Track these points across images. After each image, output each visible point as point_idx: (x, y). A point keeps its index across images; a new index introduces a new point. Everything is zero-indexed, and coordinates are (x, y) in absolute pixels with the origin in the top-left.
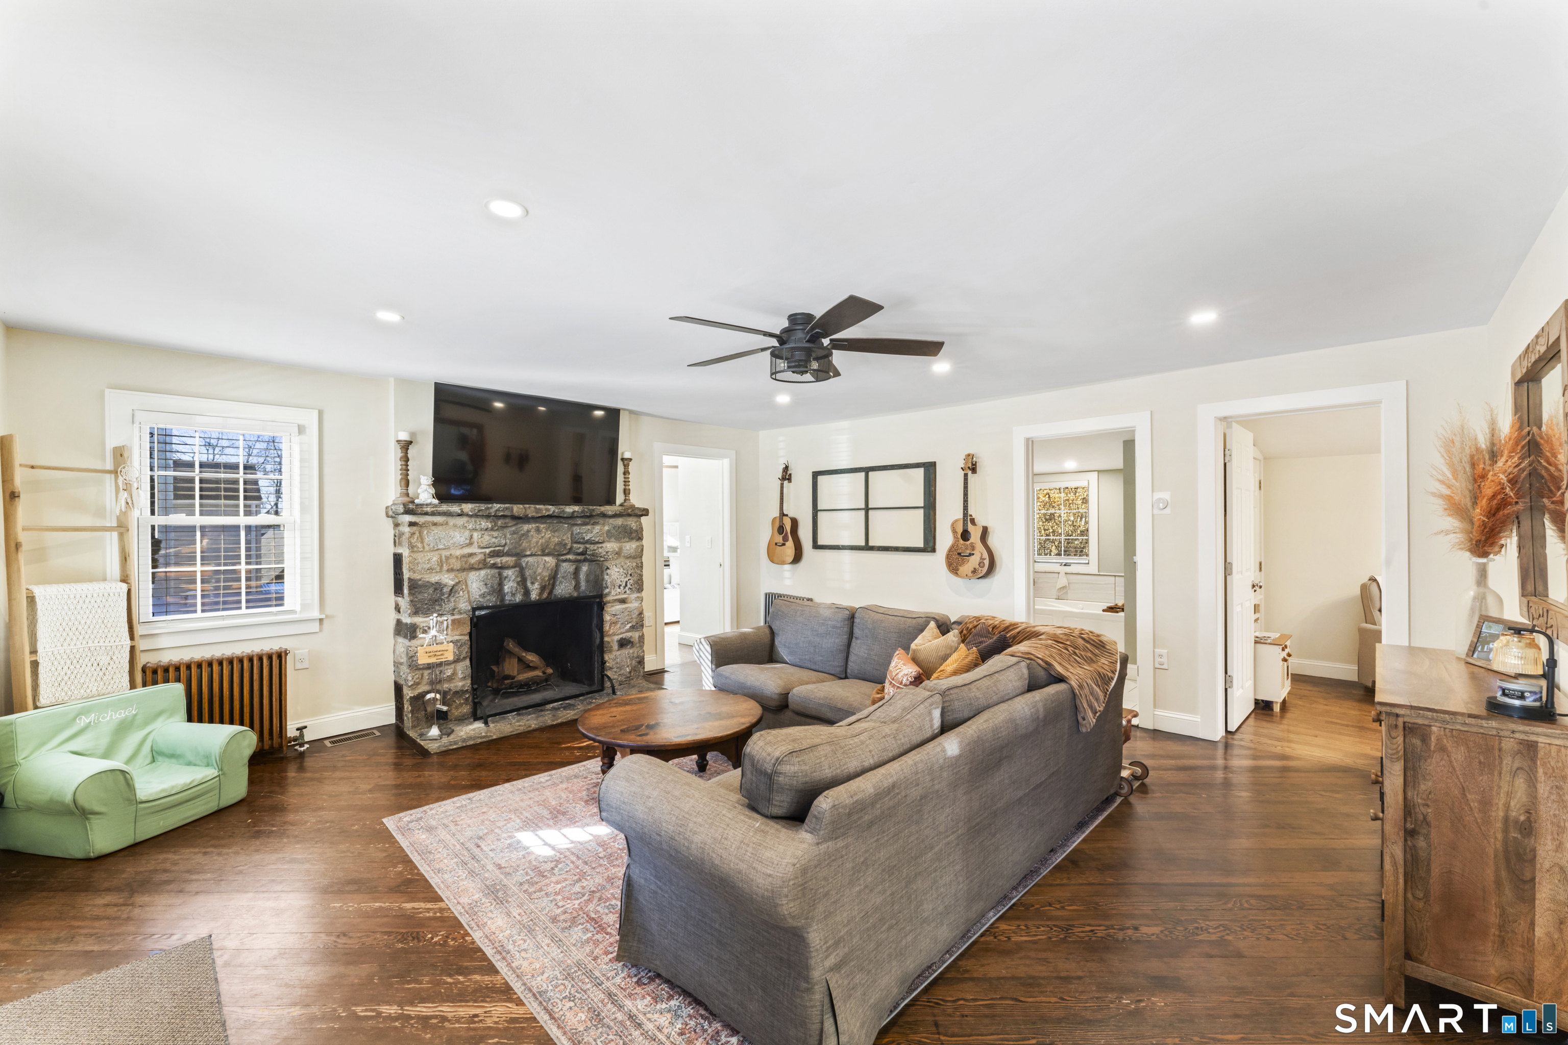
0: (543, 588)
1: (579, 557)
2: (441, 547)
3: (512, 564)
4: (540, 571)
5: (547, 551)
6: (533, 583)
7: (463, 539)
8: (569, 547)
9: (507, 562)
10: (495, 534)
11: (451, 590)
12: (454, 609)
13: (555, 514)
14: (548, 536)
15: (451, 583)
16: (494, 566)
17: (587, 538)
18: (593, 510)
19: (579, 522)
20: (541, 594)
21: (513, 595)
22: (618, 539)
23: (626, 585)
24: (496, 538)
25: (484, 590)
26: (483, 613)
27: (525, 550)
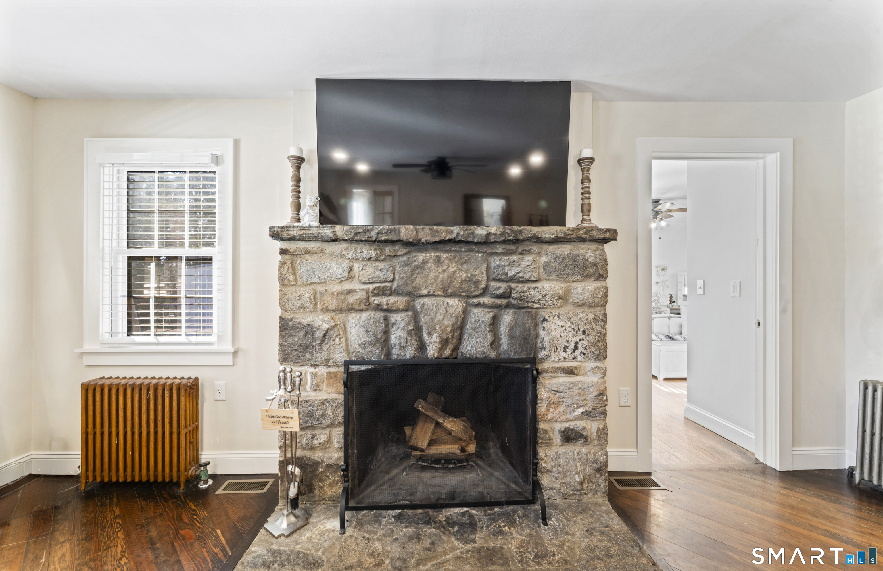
0: (444, 342)
1: (498, 302)
2: (316, 280)
3: (402, 306)
4: (439, 317)
5: (450, 291)
6: (429, 334)
7: (340, 271)
8: (483, 285)
9: (395, 303)
10: (381, 265)
11: (325, 335)
12: (328, 360)
13: (460, 238)
14: (451, 269)
15: (326, 326)
16: (378, 308)
17: (511, 273)
18: (521, 232)
19: (500, 250)
20: (441, 350)
21: (403, 348)
22: (562, 277)
23: (576, 347)
24: (382, 270)
25: (365, 338)
26: (363, 368)
27: (418, 288)
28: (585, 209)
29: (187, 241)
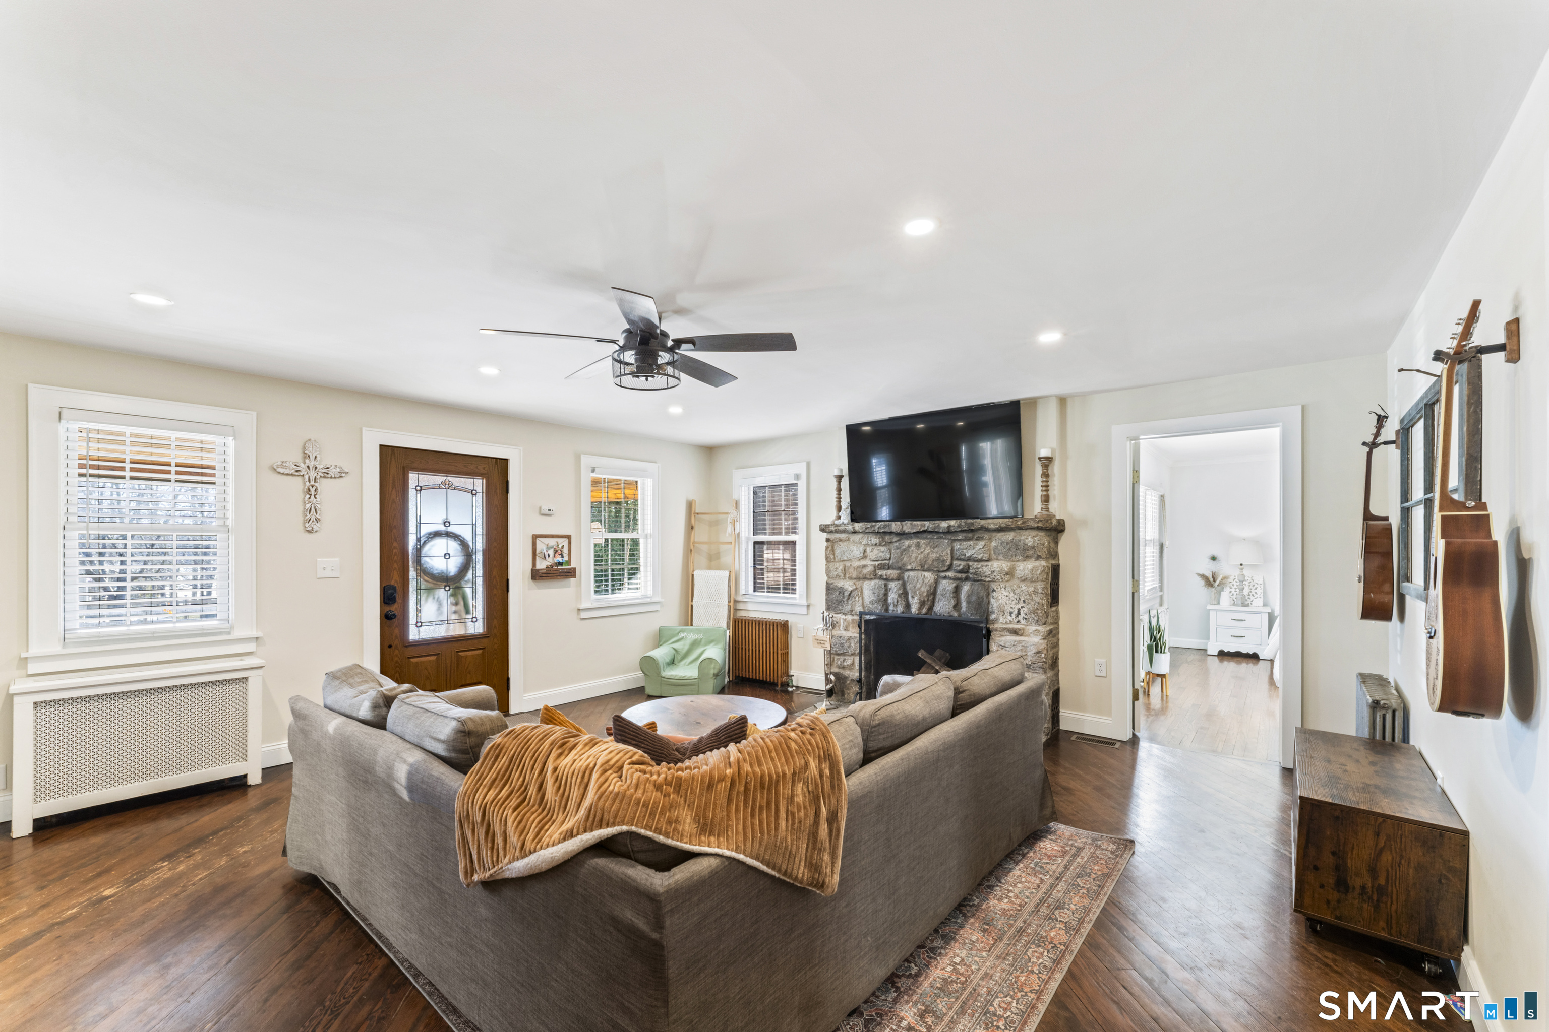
0: (922, 604)
1: (959, 575)
2: (845, 558)
3: (895, 577)
4: (918, 585)
5: (926, 567)
6: (913, 597)
7: (858, 552)
8: (948, 563)
9: (890, 575)
10: (883, 549)
11: (850, 594)
12: (852, 611)
13: (930, 529)
14: (926, 552)
15: (850, 589)
16: (881, 578)
17: (968, 555)
18: (972, 524)
19: (960, 537)
20: (920, 609)
21: (895, 606)
22: (1007, 557)
23: (1019, 613)
24: (883, 552)
25: (873, 598)
26: (872, 618)
27: (904, 565)
28: (1046, 500)
29: (783, 531)
